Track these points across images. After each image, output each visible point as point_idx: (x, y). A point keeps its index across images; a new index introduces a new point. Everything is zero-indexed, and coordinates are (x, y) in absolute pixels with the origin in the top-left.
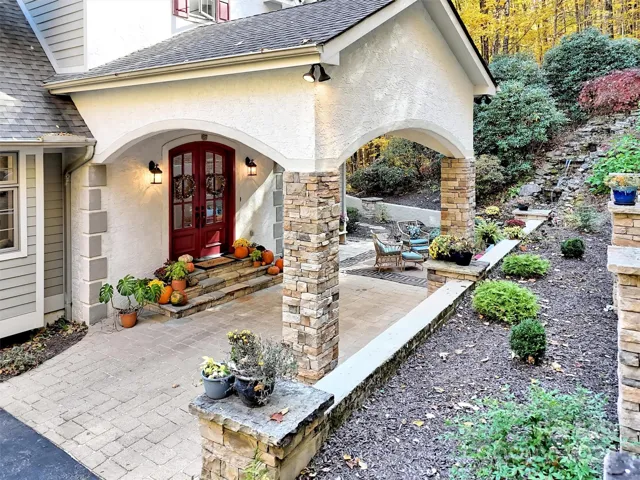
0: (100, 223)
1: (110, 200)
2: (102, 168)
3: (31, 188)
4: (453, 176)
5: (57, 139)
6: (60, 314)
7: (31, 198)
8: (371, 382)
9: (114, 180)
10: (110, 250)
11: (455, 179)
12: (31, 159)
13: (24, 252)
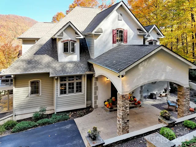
0: (96, 88)
1: (98, 84)
2: (97, 78)
3: (84, 81)
4: (180, 91)
5: (88, 73)
6: (90, 105)
7: (84, 83)
8: (118, 142)
9: (99, 80)
10: (98, 94)
11: (181, 92)
12: (84, 76)
13: (83, 93)
